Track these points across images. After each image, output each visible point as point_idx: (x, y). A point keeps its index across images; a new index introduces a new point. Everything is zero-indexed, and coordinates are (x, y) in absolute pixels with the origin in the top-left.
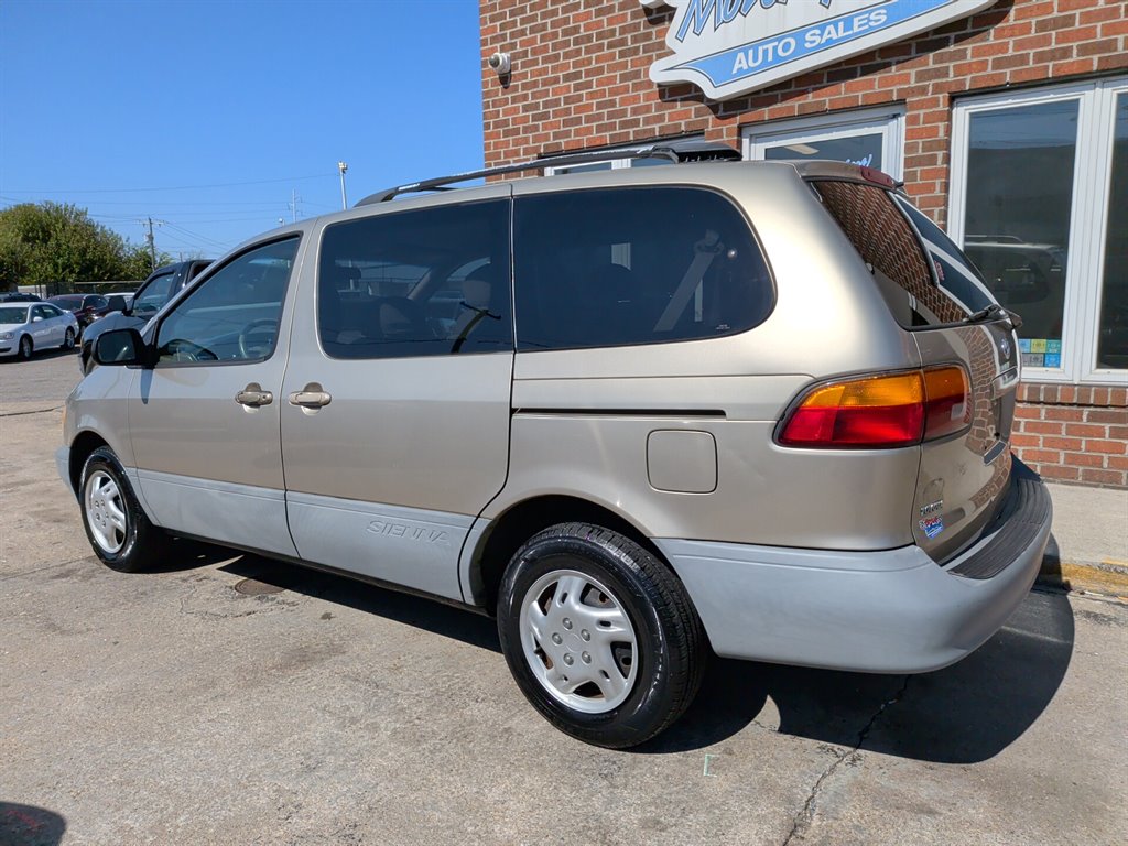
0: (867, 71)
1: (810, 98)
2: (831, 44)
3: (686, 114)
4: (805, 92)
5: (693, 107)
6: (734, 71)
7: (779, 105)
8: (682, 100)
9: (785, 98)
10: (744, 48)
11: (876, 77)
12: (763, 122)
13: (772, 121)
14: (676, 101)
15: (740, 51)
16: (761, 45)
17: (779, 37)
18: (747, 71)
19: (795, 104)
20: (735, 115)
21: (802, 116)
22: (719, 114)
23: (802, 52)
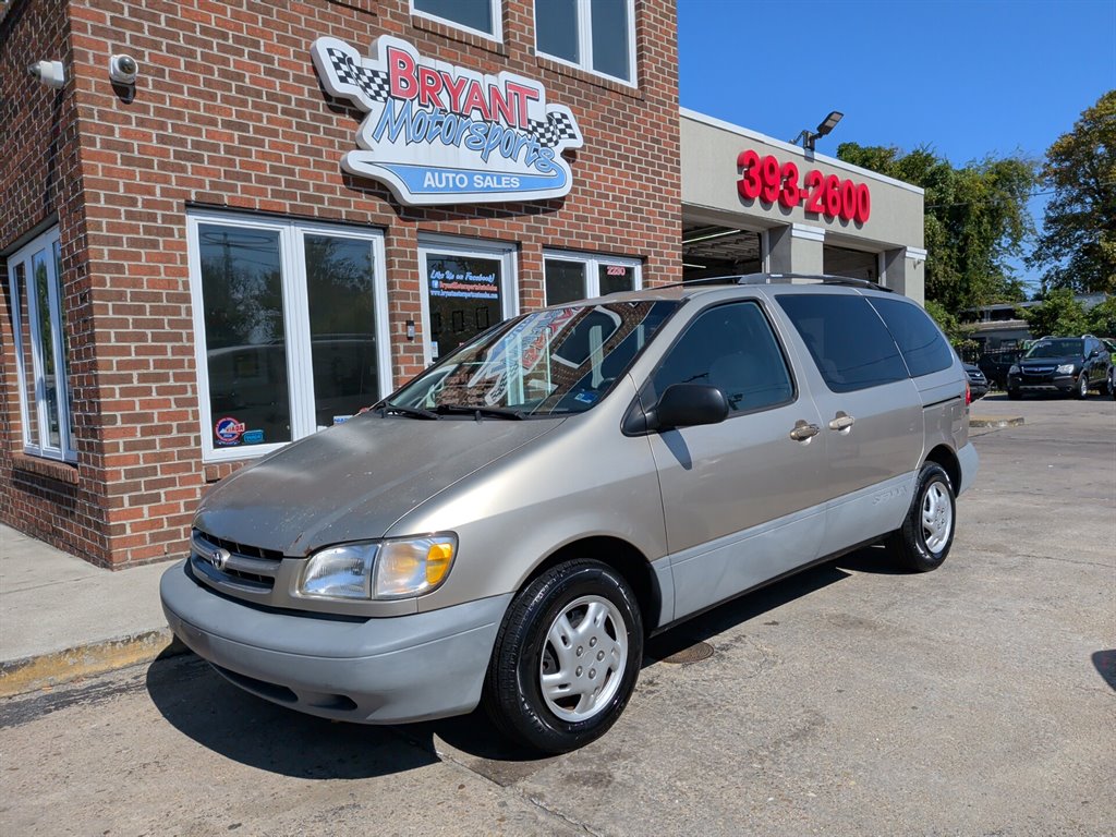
0: (501, 215)
1: (467, 223)
2: (488, 190)
3: (372, 208)
4: (463, 218)
5: (378, 202)
6: (425, 186)
7: (447, 222)
8: (366, 193)
9: (452, 218)
10: (433, 169)
11: (506, 221)
12: (434, 232)
13: (442, 234)
14: (361, 191)
15: (429, 170)
16: (445, 172)
17: (457, 171)
18: (434, 189)
19: (458, 225)
20: (414, 221)
21: (463, 236)
22: (402, 215)
23: (470, 190)
